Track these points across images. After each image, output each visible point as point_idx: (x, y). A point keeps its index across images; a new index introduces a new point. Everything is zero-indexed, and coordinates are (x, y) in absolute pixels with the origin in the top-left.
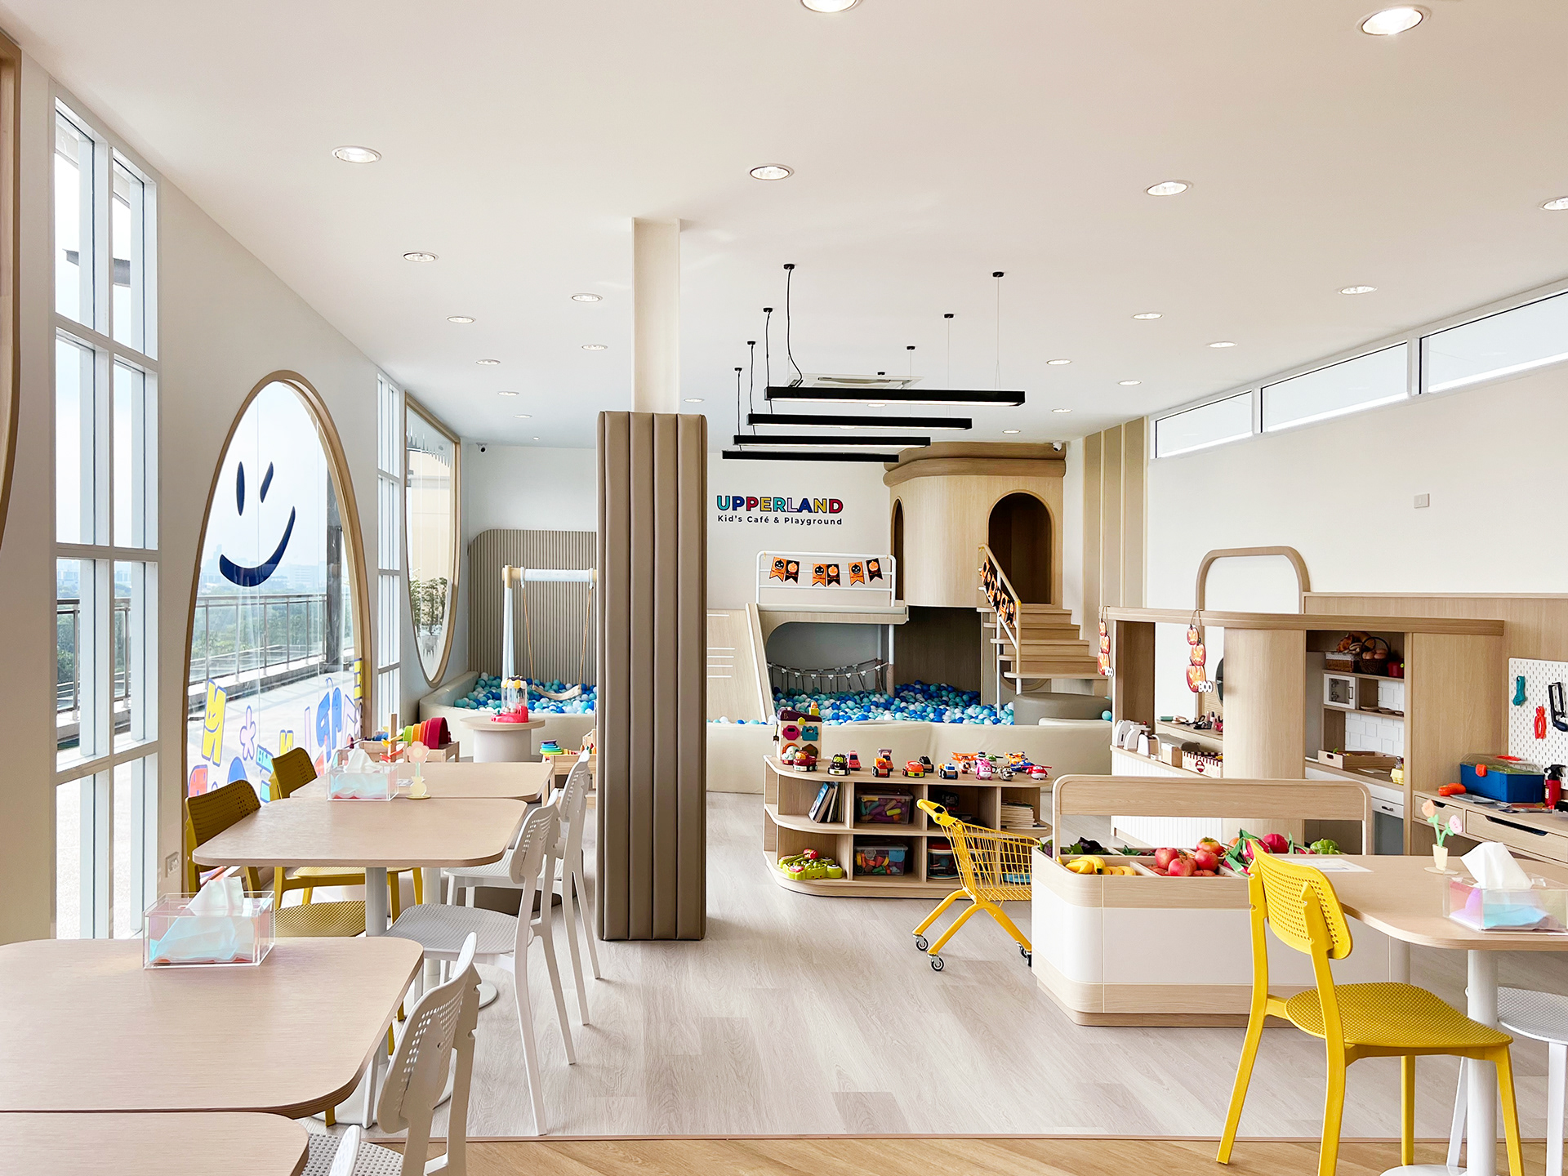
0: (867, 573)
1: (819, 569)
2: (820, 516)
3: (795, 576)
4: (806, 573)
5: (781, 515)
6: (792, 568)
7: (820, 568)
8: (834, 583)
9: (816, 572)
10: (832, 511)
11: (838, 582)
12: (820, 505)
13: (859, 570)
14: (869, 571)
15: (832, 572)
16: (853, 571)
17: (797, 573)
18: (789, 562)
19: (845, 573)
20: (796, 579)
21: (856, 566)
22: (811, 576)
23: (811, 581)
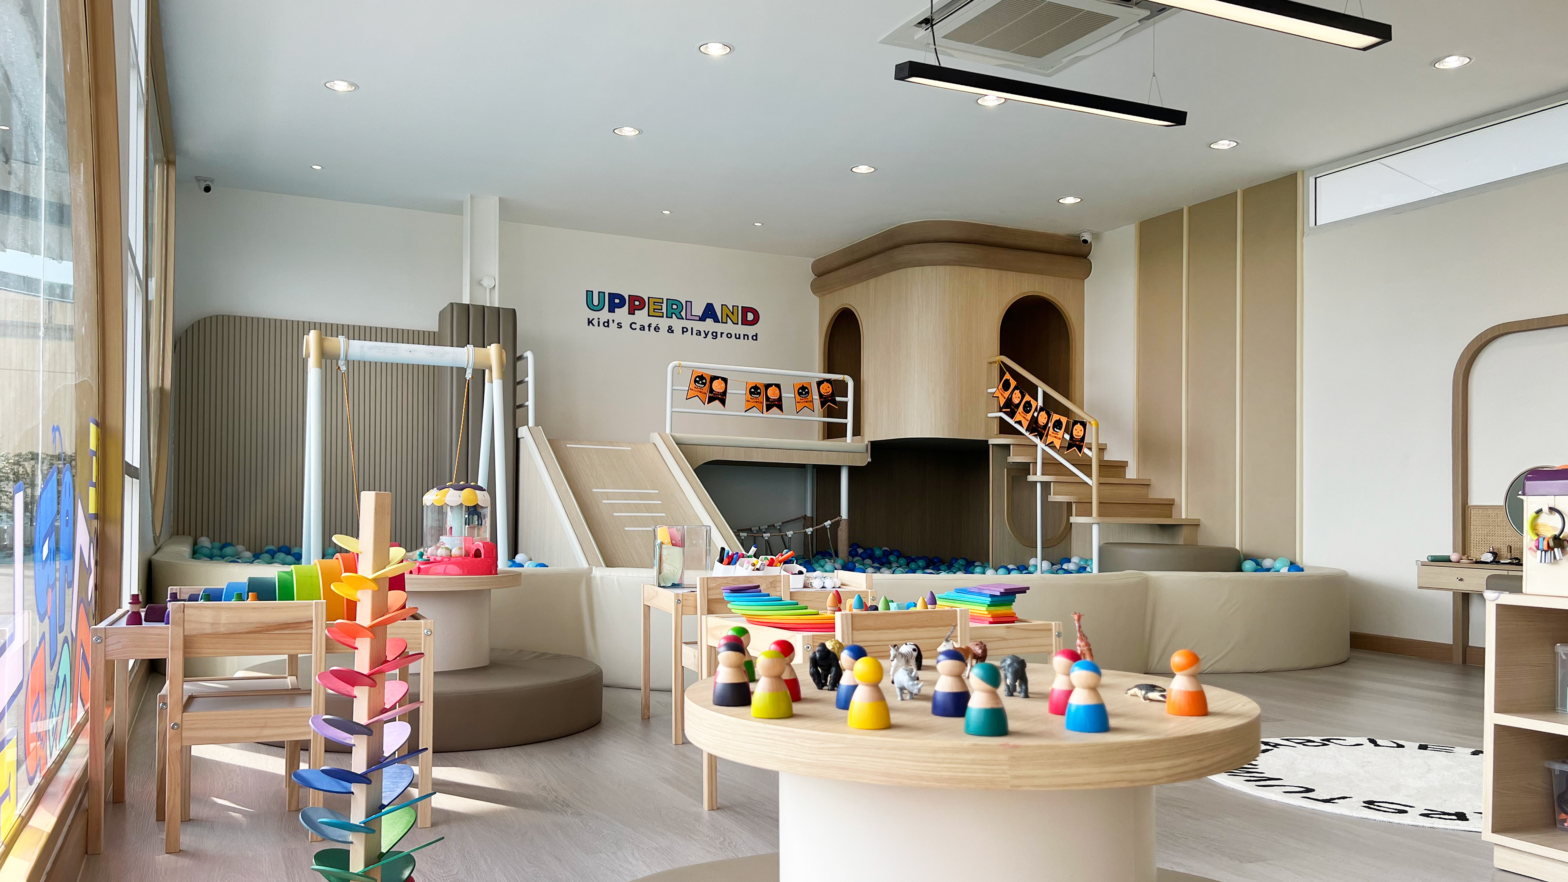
0: (817, 397)
1: (755, 390)
2: (729, 327)
3: (721, 398)
4: (737, 393)
5: (675, 322)
6: (718, 386)
7: (756, 388)
8: (775, 409)
9: (751, 393)
10: (745, 322)
11: (780, 408)
12: (729, 314)
13: (808, 393)
14: (821, 395)
15: (772, 393)
16: (800, 394)
17: (725, 393)
18: (714, 378)
19: (789, 396)
20: (723, 402)
21: (803, 388)
22: (743, 399)
23: (743, 405)
